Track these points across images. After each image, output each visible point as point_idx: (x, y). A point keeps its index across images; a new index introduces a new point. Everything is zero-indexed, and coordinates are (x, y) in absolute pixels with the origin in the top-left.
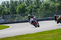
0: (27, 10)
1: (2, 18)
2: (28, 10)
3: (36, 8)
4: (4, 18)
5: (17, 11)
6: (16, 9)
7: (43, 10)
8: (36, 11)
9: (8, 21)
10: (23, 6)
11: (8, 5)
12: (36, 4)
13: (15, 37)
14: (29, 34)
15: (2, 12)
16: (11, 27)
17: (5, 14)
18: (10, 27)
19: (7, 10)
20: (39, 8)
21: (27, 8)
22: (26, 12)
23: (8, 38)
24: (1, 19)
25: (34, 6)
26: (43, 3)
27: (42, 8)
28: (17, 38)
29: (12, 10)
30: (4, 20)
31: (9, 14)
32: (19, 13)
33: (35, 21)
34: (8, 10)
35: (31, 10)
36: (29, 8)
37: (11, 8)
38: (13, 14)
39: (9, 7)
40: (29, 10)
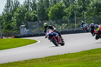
0: (65, 14)
1: (25, 27)
2: (67, 13)
3: (81, 11)
4: (27, 27)
5: (49, 15)
6: (48, 12)
7: (93, 14)
8: (81, 16)
9: (34, 31)
10: (59, 7)
11: (35, 5)
12: (80, 4)
13: (46, 58)
14: (69, 54)
15: (25, 17)
16: (39, 42)
17: (29, 20)
18: (37, 42)
19: (32, 14)
20: (86, 11)
21: (66, 10)
22: (63, 18)
23: (34, 59)
24: (23, 29)
25: (78, 7)
26: (91, 2)
27: (91, 11)
28: (49, 60)
29: (42, 14)
30: (28, 30)
31: (35, 19)
32: (53, 19)
33: (55, 35)
34: (34, 13)
35: (73, 13)
36: (69, 11)
37: (39, 11)
38: (42, 20)
39: (35, 9)
40: (70, 13)
